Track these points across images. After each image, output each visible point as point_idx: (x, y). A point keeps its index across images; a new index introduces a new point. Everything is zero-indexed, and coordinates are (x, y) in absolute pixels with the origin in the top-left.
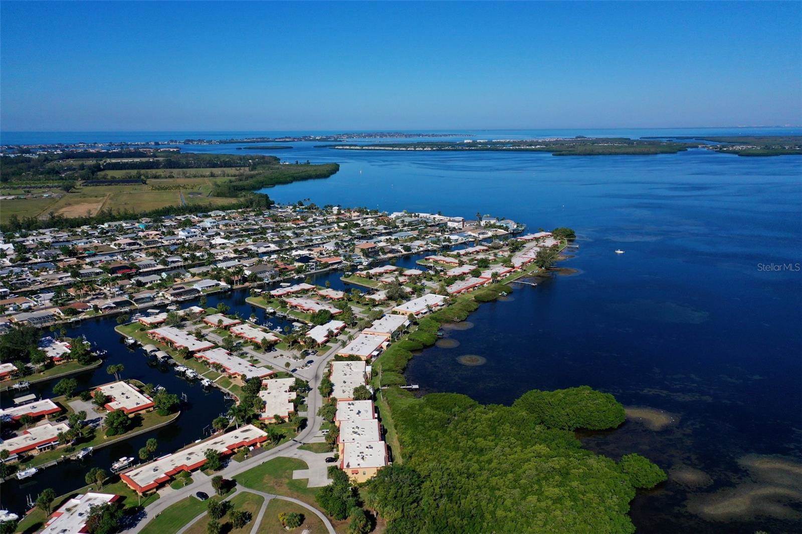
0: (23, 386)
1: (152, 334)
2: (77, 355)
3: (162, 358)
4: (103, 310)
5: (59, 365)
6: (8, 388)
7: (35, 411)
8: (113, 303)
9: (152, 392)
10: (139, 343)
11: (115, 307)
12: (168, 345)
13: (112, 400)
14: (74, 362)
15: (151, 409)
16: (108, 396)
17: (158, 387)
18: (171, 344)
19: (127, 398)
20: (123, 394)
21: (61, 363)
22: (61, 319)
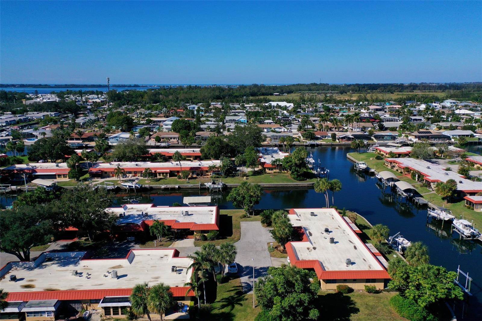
0: (216, 186)
1: (391, 163)
2: (290, 164)
3: (406, 191)
4: (340, 140)
5: (269, 173)
6: (201, 185)
7: (183, 220)
8: (352, 135)
9: (384, 244)
10: (372, 170)
11: (352, 138)
12: (414, 179)
13: (304, 237)
14: (287, 174)
15: (380, 286)
16: (300, 228)
17: (397, 237)
18: (419, 177)
19: (332, 241)
20: (327, 231)
21: (272, 172)
22: (299, 141)
